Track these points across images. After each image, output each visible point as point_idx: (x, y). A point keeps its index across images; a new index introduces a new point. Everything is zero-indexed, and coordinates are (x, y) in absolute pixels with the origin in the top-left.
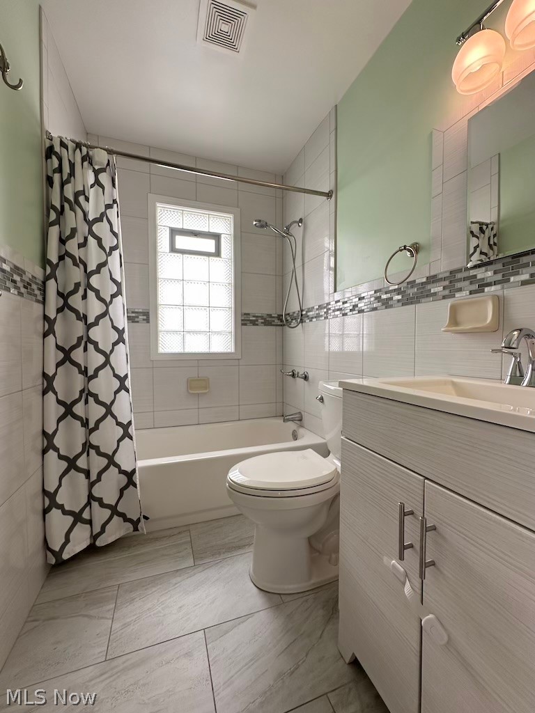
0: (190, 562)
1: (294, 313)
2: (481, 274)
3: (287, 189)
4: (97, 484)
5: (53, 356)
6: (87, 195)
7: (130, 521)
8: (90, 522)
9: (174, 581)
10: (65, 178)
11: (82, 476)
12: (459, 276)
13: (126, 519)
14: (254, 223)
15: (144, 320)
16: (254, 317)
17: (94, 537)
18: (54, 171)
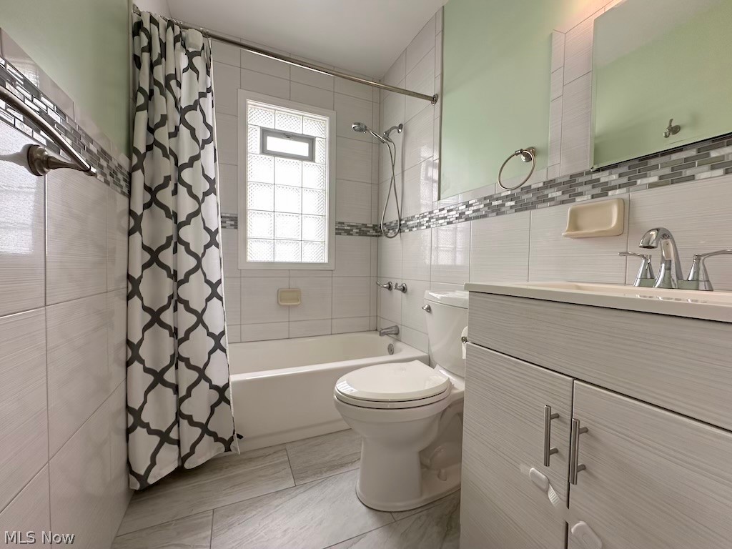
0: (291, 483)
1: (392, 222)
2: (604, 177)
3: (385, 88)
4: (187, 400)
5: (140, 257)
6: (179, 80)
7: (222, 440)
8: (178, 442)
9: (275, 503)
10: (155, 57)
11: (170, 391)
12: (580, 180)
13: (217, 439)
14: (353, 126)
15: (231, 225)
16: (348, 226)
17: (183, 459)
18: (143, 50)
